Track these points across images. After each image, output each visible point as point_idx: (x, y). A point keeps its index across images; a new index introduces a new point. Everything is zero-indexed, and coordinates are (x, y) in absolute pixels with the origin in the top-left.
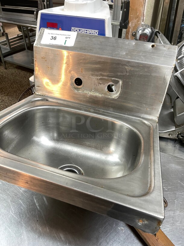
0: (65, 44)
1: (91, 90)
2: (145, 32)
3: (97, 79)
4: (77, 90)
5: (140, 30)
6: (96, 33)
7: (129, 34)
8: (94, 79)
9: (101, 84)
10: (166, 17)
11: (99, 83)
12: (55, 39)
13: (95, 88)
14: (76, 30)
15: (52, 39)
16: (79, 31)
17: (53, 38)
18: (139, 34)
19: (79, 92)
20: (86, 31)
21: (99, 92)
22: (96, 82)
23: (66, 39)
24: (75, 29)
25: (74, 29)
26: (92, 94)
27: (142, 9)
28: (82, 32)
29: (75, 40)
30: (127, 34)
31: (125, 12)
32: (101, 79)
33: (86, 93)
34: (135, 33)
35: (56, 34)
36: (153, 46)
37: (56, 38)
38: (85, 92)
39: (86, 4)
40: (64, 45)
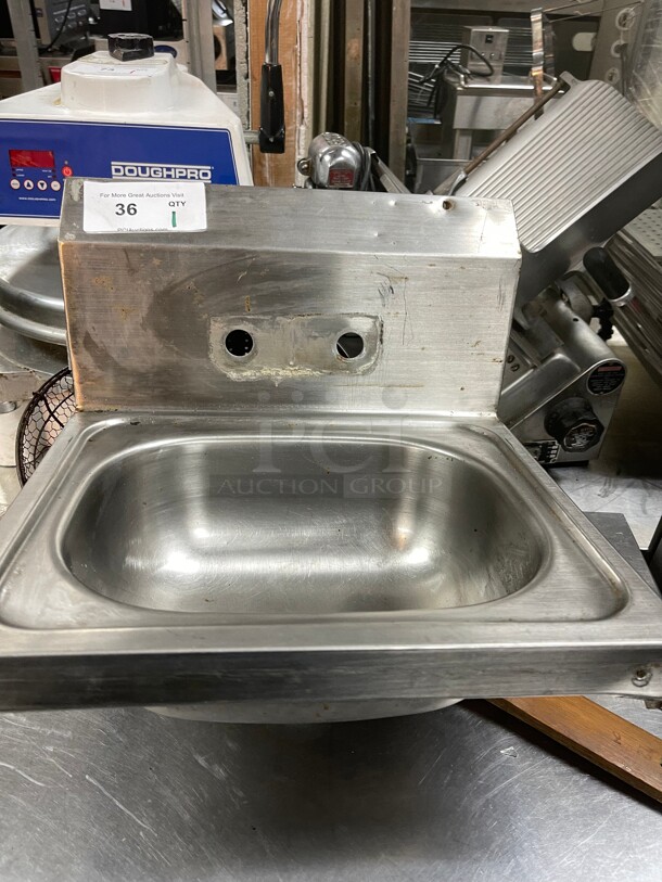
0: (174, 225)
1: (284, 363)
2: (340, 159)
3: (303, 325)
4: (237, 371)
5: (325, 154)
6: (205, 174)
7: (263, 166)
8: (292, 326)
9: (315, 337)
10: (359, 104)
11: (310, 336)
12: (132, 211)
13: (298, 356)
14: (131, 171)
15: (120, 212)
16: (140, 174)
17: (125, 209)
18: (325, 166)
19: (244, 374)
20: (168, 169)
21: (312, 363)
22: (299, 334)
23: (173, 209)
24: (124, 167)
25: (122, 168)
26: (288, 373)
27: (294, 83)
28: (153, 175)
29: (205, 210)
30: (258, 166)
31: (272, 100)
32: (312, 323)
33: (269, 376)
34: (308, 163)
35: (131, 195)
36: (447, 205)
37: (135, 211)
38: (266, 372)
39: (148, 80)
40: (171, 229)
